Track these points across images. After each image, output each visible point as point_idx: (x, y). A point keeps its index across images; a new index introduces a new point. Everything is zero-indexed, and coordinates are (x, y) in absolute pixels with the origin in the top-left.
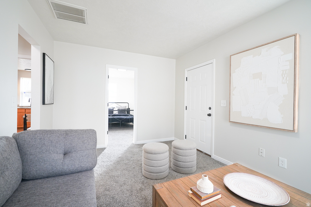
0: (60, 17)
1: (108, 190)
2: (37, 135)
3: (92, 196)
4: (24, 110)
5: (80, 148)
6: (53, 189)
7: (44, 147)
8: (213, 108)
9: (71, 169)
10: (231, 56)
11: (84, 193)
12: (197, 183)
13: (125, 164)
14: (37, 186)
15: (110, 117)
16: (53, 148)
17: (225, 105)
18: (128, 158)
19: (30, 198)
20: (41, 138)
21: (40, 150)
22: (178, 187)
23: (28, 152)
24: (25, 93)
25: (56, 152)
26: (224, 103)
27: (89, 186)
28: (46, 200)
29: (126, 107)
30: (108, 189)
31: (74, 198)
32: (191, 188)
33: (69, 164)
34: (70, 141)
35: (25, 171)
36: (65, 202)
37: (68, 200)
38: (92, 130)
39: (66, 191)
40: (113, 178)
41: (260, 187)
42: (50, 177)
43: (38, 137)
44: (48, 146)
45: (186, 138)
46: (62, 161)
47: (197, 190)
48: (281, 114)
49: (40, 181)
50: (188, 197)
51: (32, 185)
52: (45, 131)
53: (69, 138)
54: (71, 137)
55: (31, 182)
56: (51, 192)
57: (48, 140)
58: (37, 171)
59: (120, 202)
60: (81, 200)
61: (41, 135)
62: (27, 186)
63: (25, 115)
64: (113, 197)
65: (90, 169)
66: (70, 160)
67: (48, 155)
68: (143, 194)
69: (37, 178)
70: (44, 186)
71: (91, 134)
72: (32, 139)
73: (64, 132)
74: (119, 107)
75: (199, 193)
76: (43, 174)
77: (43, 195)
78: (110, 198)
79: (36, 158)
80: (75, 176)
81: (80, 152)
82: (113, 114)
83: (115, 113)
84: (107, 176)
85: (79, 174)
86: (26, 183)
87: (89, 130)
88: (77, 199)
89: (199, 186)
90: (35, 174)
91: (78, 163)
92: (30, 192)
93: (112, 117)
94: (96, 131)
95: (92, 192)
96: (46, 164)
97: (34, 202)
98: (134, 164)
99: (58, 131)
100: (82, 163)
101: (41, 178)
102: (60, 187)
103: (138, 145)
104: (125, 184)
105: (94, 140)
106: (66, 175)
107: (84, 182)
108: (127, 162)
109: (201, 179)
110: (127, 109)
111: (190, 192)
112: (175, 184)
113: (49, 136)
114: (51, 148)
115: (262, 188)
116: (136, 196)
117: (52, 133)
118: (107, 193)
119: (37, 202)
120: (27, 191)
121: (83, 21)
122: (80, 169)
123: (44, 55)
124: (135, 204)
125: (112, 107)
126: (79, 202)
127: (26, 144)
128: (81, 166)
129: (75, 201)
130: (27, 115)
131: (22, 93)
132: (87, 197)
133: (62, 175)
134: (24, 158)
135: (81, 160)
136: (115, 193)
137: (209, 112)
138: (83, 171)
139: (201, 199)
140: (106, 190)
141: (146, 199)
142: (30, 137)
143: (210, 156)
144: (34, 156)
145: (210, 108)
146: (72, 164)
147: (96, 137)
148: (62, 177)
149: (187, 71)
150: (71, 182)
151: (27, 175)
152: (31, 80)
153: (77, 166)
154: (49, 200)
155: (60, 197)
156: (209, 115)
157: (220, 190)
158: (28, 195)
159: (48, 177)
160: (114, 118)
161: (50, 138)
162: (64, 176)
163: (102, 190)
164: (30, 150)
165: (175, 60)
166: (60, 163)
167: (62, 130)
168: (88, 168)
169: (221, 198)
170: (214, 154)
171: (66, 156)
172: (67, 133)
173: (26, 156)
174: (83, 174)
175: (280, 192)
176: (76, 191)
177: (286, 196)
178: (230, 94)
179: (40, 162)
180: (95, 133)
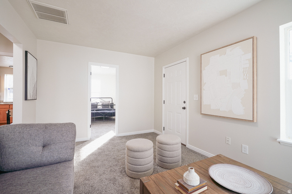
0: (42, 17)
1: (88, 180)
2: (16, 129)
3: (68, 184)
4: (9, 106)
5: (59, 140)
6: (31, 179)
7: (23, 140)
8: (187, 102)
9: (50, 160)
10: (201, 55)
11: (60, 182)
12: (184, 176)
13: (107, 155)
14: (15, 177)
15: (94, 112)
16: (32, 141)
17: (197, 99)
18: (110, 149)
19: (6, 189)
20: (20, 132)
21: (19, 143)
22: (165, 179)
23: (7, 146)
24: (9, 89)
25: (35, 145)
26: (196, 97)
27: (66, 175)
28: (23, 190)
29: (110, 102)
30: (88, 178)
31: (50, 186)
32: (178, 181)
33: (48, 155)
34: (49, 134)
35: (3, 163)
36: (41, 190)
37: (45, 188)
38: (71, 123)
39: (43, 181)
40: (94, 168)
41: (243, 177)
42: (29, 168)
43: (17, 130)
44: (27, 139)
45: (164, 130)
46: (40, 153)
47: (183, 182)
48: (243, 106)
49: (18, 172)
50: (175, 189)
51: (10, 176)
52: (24, 125)
53: (49, 131)
54: (50, 131)
55: (9, 174)
56: (29, 182)
57: (27, 133)
58: (15, 163)
59: (98, 190)
60: (57, 188)
61: (21, 129)
62: (4, 177)
63: (9, 111)
64: (92, 186)
65: (69, 160)
66: (48, 152)
67: (27, 147)
68: (121, 182)
69: (15, 170)
70: (22, 177)
71: (71, 128)
72: (11, 133)
73: (44, 126)
74: (103, 102)
75: (185, 186)
76: (21, 166)
77: (20, 186)
78: (89, 186)
79: (15, 151)
80: (54, 167)
81: (59, 144)
82: (96, 109)
83: (100, 107)
84: (88, 167)
85: (58, 165)
86: (4, 175)
87: (69, 123)
88: (53, 187)
89: (185, 178)
90: (14, 166)
91: (56, 154)
92: (8, 183)
93: (96, 112)
94: (75, 125)
95: (69, 181)
96: (25, 156)
97: (11, 191)
98: (114, 155)
99: (38, 125)
100: (61, 154)
101: (20, 170)
102: (38, 177)
103: (120, 137)
104: (104, 173)
105: (73, 133)
106: (44, 166)
107: (62, 172)
108: (108, 153)
109: (188, 172)
110: (111, 104)
111: (177, 184)
112: (162, 177)
113: (28, 130)
114: (30, 141)
115: (245, 178)
116: (113, 184)
117: (32, 126)
118: (87, 182)
119: (14, 191)
120: (4, 182)
121: (64, 21)
122: (59, 160)
123: (26, 52)
124: (112, 192)
125: (97, 102)
126: (55, 190)
127: (5, 138)
128: (59, 158)
129: (50, 189)
130: (10, 110)
131: (6, 89)
132: (63, 185)
133: (41, 166)
134: (2, 151)
135: (59, 152)
136: (94, 182)
137: (184, 105)
138: (61, 162)
139: (188, 191)
140: (86, 179)
141: (123, 187)
142: (9, 131)
143: (185, 146)
144: (13, 149)
145: (185, 102)
146: (50, 156)
147: (75, 130)
148: (41, 168)
149: (164, 69)
150: (49, 172)
151: (6, 167)
152: (13, 76)
153: (56, 157)
154: (25, 189)
155: (37, 186)
156: (184, 108)
157: (206, 182)
158: (5, 186)
159: (26, 169)
160: (98, 113)
161: (29, 132)
162: (42, 167)
163: (82, 180)
164: (9, 143)
165: (154, 58)
166: (39, 155)
167: (41, 124)
168: (67, 159)
169: (207, 190)
170: (189, 144)
171: (45, 148)
172: (46, 127)
173: (5, 149)
174: (62, 164)
175: (263, 182)
176: (53, 180)
177: (269, 186)
178: (201, 89)
179: (19, 155)
180: (75, 126)
